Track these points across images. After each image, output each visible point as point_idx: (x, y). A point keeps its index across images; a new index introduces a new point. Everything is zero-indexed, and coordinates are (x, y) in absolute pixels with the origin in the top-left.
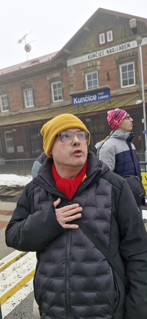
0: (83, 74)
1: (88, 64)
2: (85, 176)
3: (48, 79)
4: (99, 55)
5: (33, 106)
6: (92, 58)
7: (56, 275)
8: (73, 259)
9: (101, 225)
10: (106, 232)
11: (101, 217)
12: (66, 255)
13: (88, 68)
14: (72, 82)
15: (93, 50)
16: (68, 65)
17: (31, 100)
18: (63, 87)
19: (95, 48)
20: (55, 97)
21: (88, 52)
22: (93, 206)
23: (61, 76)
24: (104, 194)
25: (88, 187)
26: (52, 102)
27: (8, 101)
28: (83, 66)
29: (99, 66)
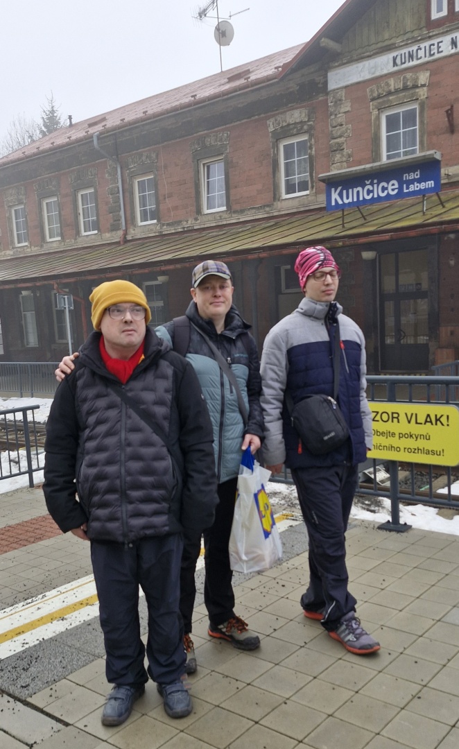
0: (375, 112)
1: (392, 82)
2: (143, 357)
3: (271, 129)
4: (427, 52)
5: (224, 208)
6: (405, 63)
7: (109, 462)
8: (129, 445)
9: (160, 411)
10: (165, 418)
11: (160, 402)
12: (121, 441)
13: (390, 93)
14: (340, 136)
15: (408, 39)
16: (332, 86)
17: (219, 192)
18: (313, 153)
19: (416, 34)
20: (287, 181)
21: (394, 44)
22: (152, 390)
23: (308, 121)
24: (164, 377)
25: (145, 370)
26: (280, 196)
27: (156, 194)
28: (374, 87)
29: (425, 88)
